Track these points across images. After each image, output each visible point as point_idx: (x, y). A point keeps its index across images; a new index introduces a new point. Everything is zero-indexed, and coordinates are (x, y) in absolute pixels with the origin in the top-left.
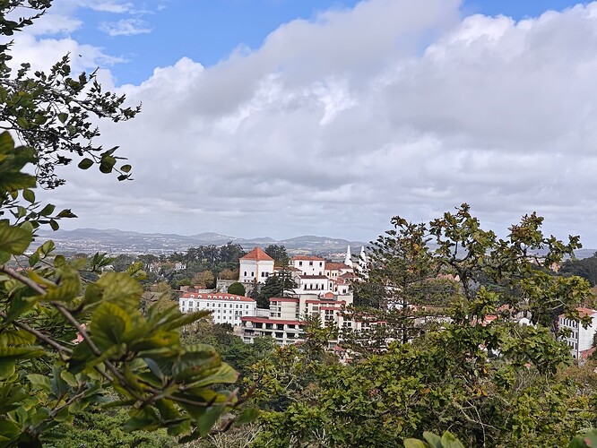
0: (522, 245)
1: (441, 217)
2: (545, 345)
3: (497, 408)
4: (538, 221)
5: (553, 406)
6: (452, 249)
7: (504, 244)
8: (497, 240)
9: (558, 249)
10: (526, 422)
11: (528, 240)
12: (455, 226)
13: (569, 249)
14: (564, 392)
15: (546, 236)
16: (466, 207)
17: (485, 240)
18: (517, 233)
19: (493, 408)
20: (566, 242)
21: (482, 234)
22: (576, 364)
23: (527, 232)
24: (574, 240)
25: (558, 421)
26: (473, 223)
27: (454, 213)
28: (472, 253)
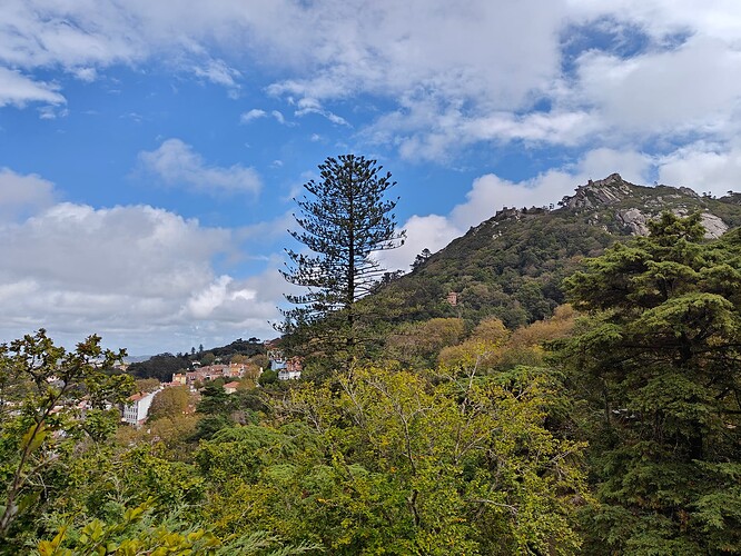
0: (86, 356)
1: (22, 339)
2: (99, 422)
3: (59, 472)
4: (98, 340)
5: (101, 463)
6: (30, 361)
7: (72, 356)
8: (67, 353)
9: (111, 357)
10: (79, 478)
11: (90, 353)
12: (33, 345)
13: (119, 357)
14: (110, 452)
15: (104, 349)
16: (43, 331)
17: (56, 353)
18: (82, 349)
19: (55, 472)
20: (117, 353)
21: (55, 349)
22: (135, 429)
23: (90, 347)
24: (122, 351)
25: (105, 473)
26: (47, 343)
27: (32, 335)
28: (45, 364)
